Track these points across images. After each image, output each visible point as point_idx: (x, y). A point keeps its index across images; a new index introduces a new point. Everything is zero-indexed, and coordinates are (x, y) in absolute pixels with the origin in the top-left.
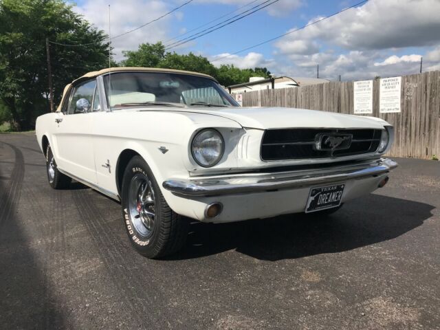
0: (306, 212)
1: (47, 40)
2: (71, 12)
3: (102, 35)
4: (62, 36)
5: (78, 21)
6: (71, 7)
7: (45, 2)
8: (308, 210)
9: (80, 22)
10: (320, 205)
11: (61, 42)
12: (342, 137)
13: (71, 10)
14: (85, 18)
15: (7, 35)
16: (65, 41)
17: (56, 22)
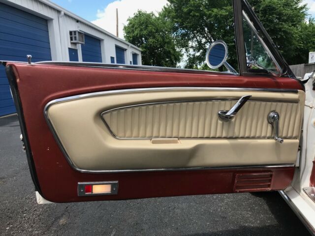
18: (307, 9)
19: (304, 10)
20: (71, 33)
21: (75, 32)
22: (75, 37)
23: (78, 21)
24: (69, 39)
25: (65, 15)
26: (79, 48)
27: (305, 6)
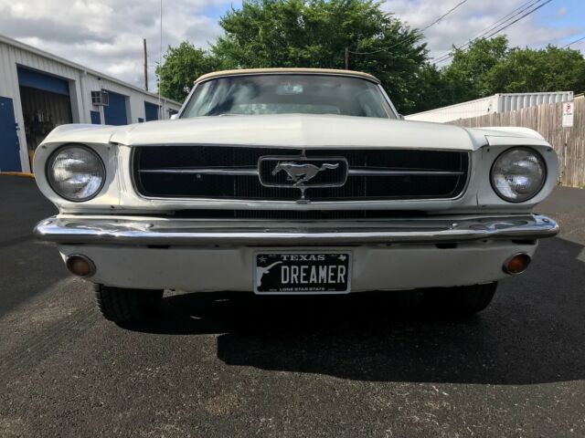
0: (257, 292)
1: (347, 50)
2: (379, 12)
3: (416, 34)
4: (364, 43)
5: (387, 21)
6: (378, 5)
7: (349, 3)
8: (259, 289)
9: (389, 22)
10: (289, 285)
11: (362, 50)
12: (319, 164)
13: (379, 8)
14: (394, 16)
15: (306, 49)
16: (368, 49)
17: (360, 26)
18: (426, 52)
19: (421, 53)
20: (93, 93)
21: (98, 93)
22: (99, 99)
23: (99, 79)
24: (91, 101)
25: (88, 73)
26: (101, 110)
27: (424, 45)
